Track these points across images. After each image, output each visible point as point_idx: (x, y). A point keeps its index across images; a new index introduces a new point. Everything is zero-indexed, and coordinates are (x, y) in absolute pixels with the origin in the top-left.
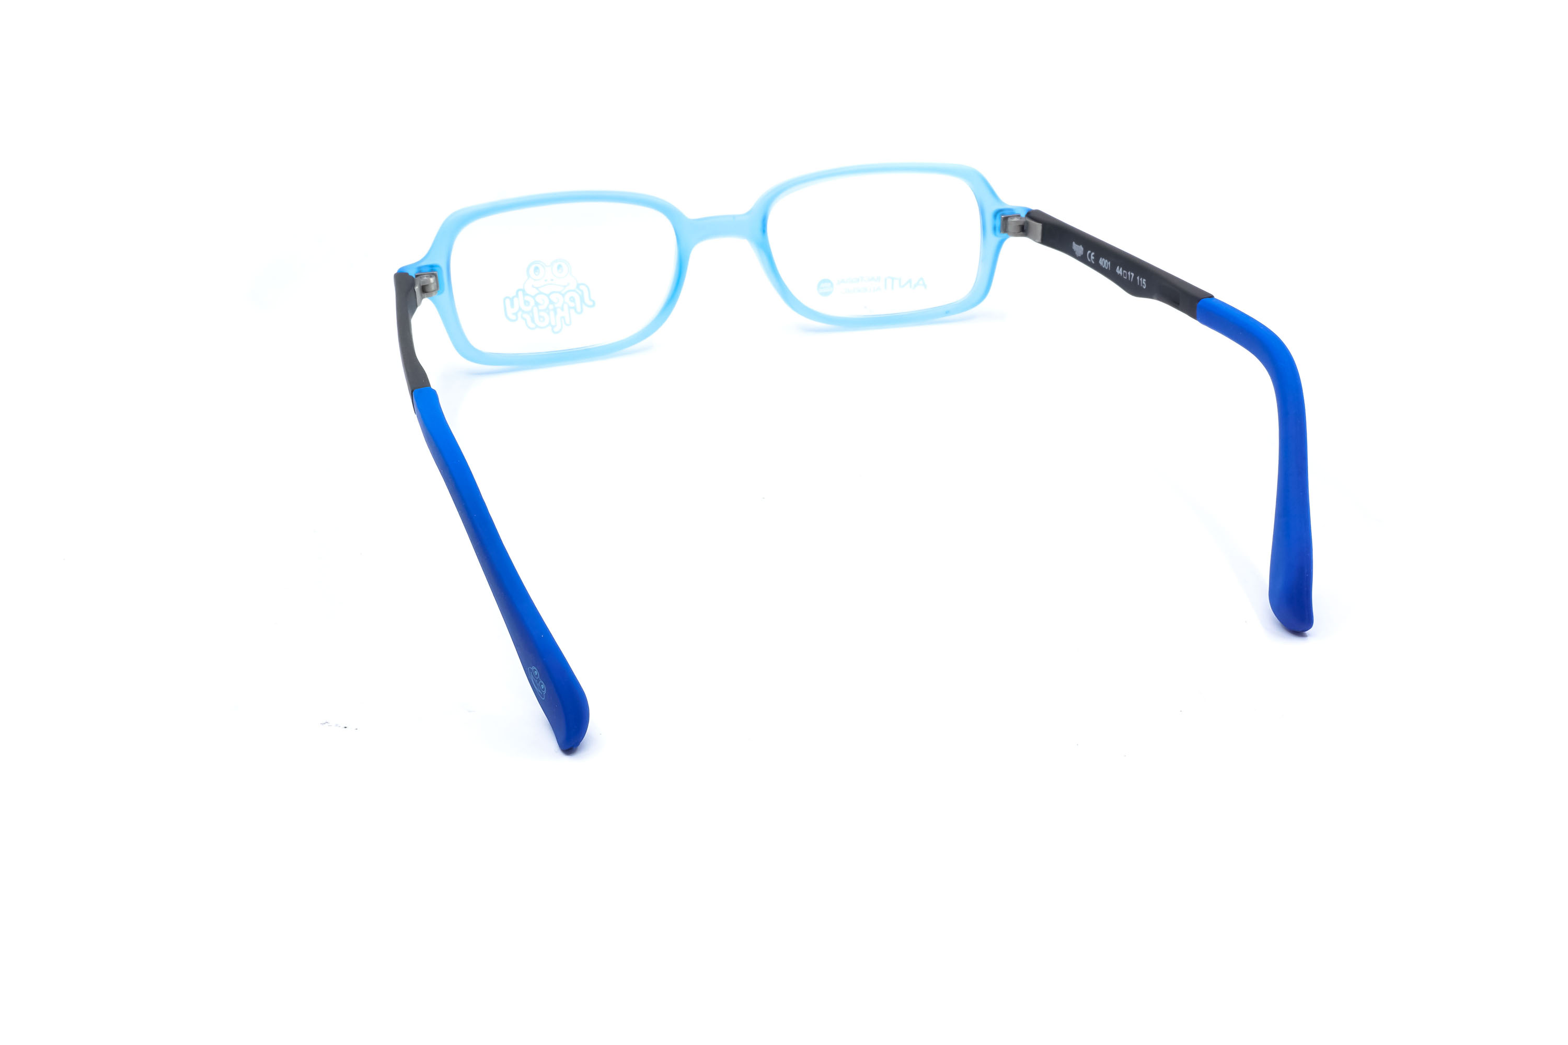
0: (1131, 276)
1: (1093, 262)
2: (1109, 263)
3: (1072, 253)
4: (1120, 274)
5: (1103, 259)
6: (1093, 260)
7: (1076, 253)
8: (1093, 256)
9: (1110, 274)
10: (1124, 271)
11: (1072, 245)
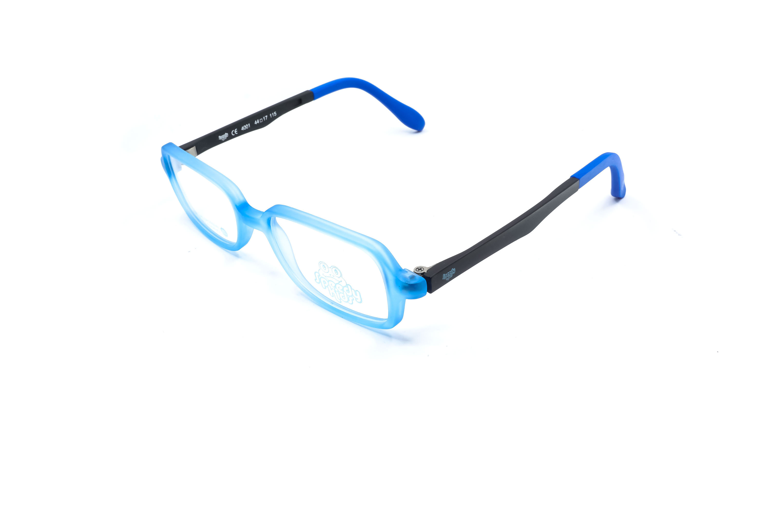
0: (265, 118)
1: (237, 133)
2: (249, 124)
3: (221, 142)
4: (257, 123)
5: (245, 126)
6: (236, 132)
7: (223, 140)
8: (236, 131)
9: (254, 127)
10: (260, 120)
11: (218, 138)
